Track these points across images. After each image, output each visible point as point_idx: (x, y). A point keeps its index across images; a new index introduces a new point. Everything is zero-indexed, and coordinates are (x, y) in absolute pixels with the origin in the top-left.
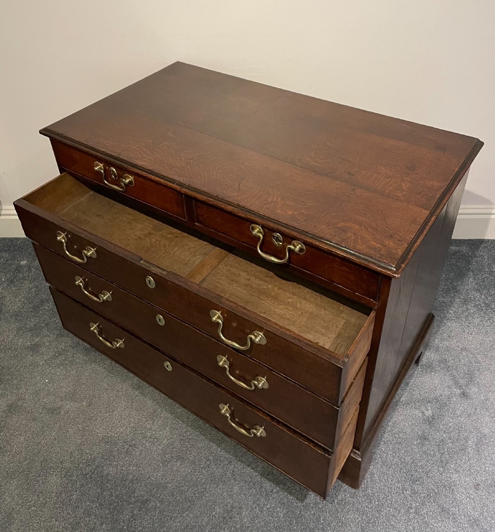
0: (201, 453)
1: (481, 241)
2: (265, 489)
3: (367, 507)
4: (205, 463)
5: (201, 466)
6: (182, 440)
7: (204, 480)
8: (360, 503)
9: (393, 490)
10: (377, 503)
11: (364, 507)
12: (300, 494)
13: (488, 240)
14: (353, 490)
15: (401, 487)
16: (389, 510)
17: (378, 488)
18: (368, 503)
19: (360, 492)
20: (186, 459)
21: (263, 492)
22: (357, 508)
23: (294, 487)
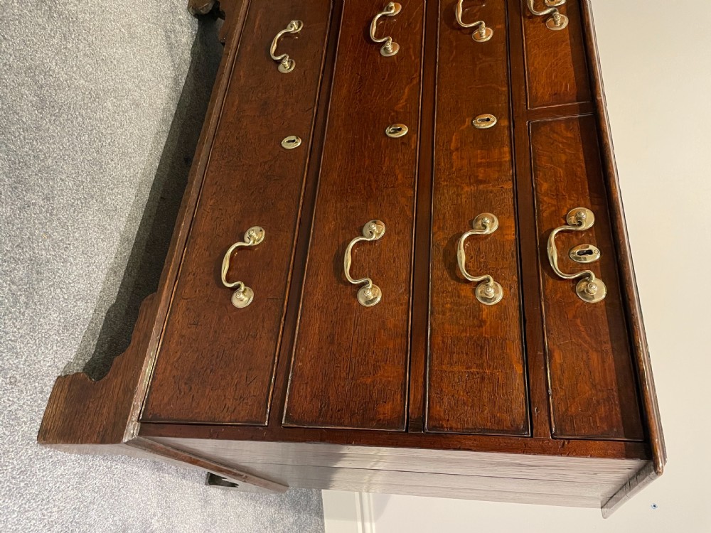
0: (54, 143)
1: (322, 517)
2: (15, 269)
3: (13, 469)
4: (41, 151)
5: (35, 143)
6: (69, 107)
7: (12, 147)
8: (17, 453)
9: (46, 507)
10: (22, 484)
11: (13, 463)
12: (14, 336)
13: (323, 525)
14: (35, 436)
15: (52, 519)
16: (14, 511)
17: (45, 479)
18: (21, 468)
19: (35, 448)
20: (41, 113)
21: (8, 266)
22: (8, 451)
23: (25, 323)
